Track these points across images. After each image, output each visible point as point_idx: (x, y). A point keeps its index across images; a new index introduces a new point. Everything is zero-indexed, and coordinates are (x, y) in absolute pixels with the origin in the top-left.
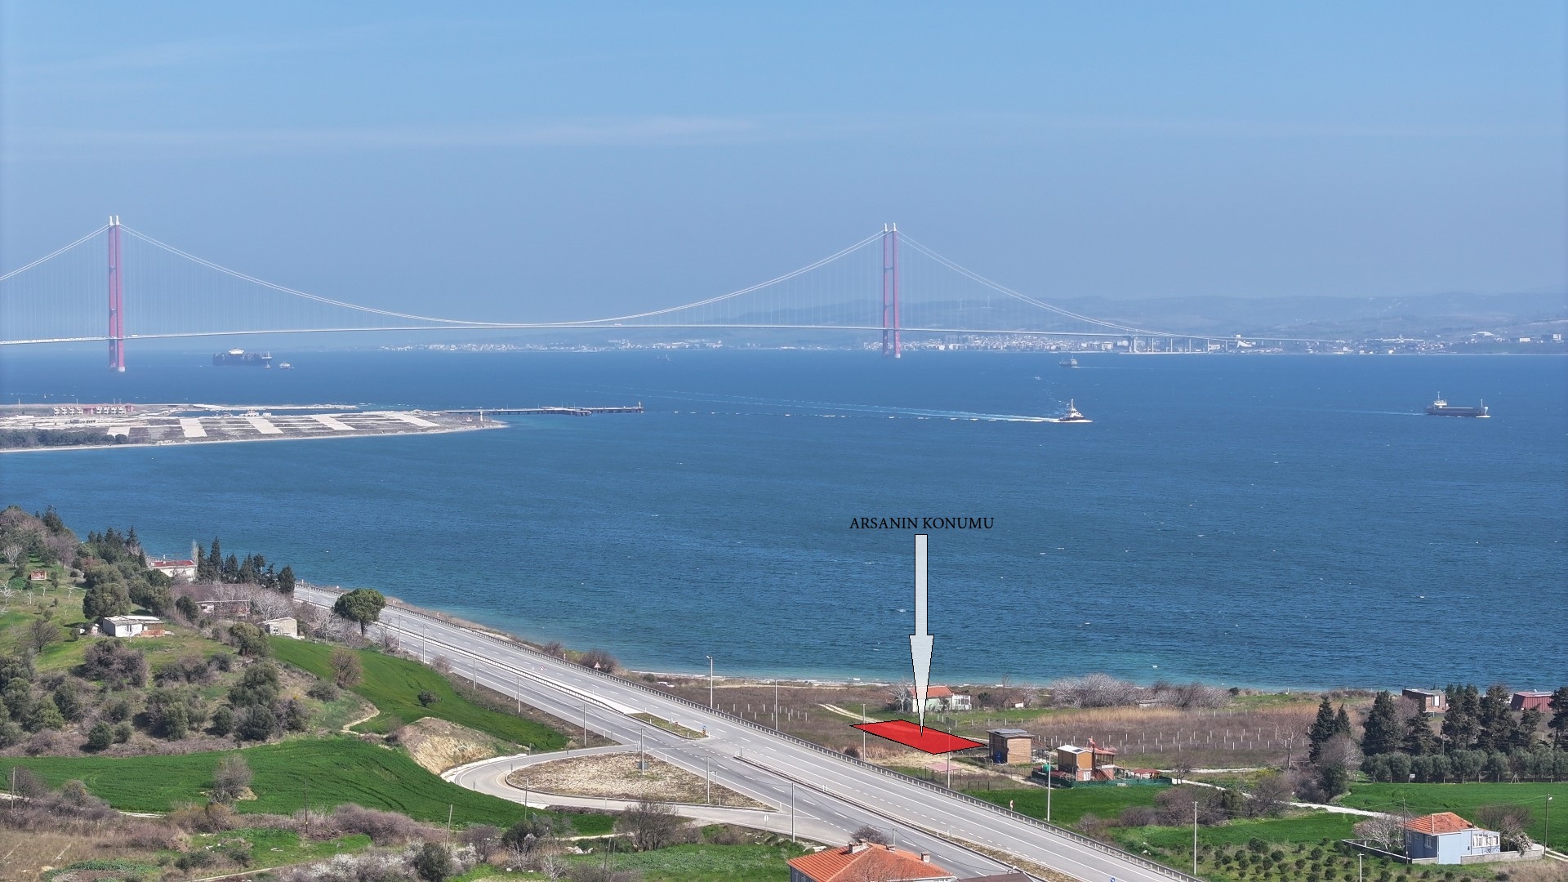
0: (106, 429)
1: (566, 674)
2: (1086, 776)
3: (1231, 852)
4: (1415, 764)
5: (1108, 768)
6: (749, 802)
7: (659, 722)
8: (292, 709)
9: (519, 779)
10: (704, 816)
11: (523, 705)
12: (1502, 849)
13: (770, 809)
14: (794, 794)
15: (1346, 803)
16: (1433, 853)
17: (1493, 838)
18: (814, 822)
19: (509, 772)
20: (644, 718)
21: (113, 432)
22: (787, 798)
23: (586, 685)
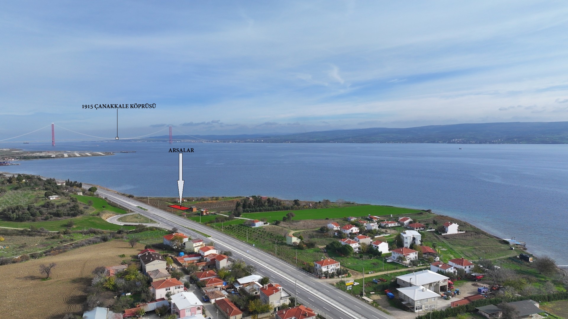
0: (51, 155)
1: (126, 199)
2: (205, 214)
3: (227, 227)
4: (250, 210)
5: (208, 213)
6: (155, 222)
7: (141, 208)
8: (81, 211)
9: (119, 220)
10: (149, 225)
11: (119, 205)
12: (264, 224)
13: (159, 223)
14: (162, 220)
15: (242, 217)
16: (255, 225)
17: (263, 223)
18: (166, 225)
19: (117, 218)
20: (138, 207)
21: (52, 156)
22: (161, 221)
23: (129, 201)
